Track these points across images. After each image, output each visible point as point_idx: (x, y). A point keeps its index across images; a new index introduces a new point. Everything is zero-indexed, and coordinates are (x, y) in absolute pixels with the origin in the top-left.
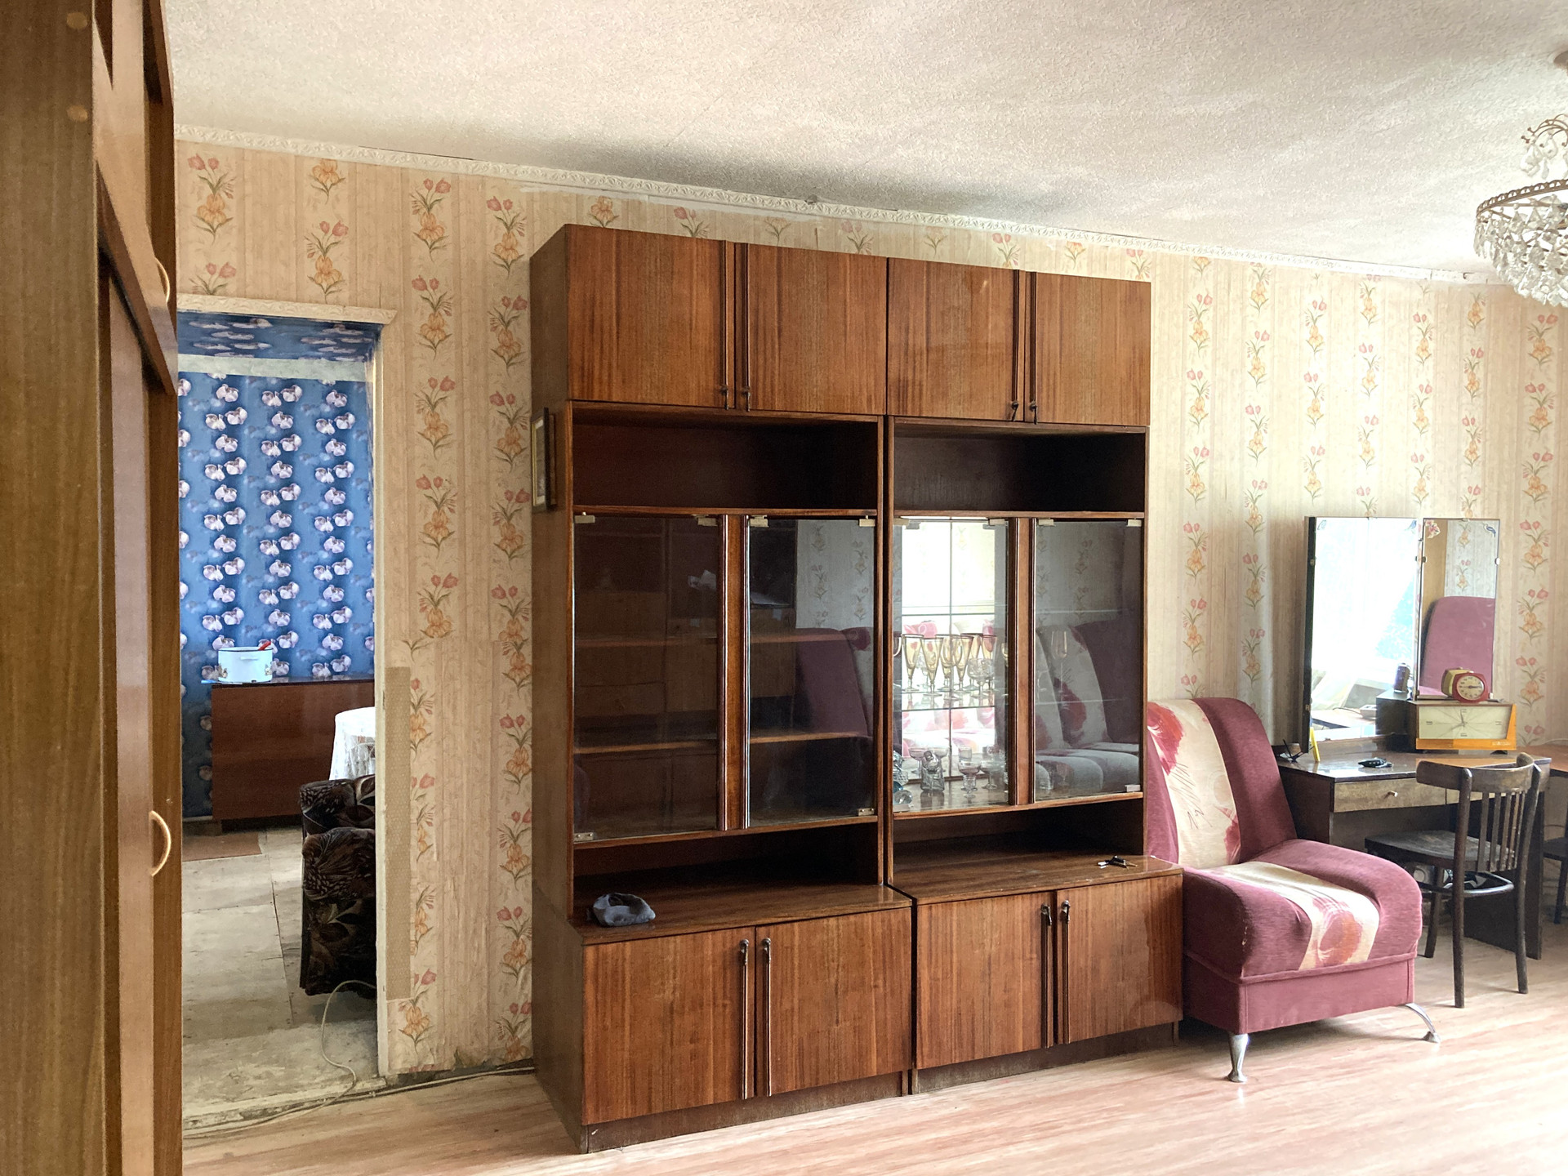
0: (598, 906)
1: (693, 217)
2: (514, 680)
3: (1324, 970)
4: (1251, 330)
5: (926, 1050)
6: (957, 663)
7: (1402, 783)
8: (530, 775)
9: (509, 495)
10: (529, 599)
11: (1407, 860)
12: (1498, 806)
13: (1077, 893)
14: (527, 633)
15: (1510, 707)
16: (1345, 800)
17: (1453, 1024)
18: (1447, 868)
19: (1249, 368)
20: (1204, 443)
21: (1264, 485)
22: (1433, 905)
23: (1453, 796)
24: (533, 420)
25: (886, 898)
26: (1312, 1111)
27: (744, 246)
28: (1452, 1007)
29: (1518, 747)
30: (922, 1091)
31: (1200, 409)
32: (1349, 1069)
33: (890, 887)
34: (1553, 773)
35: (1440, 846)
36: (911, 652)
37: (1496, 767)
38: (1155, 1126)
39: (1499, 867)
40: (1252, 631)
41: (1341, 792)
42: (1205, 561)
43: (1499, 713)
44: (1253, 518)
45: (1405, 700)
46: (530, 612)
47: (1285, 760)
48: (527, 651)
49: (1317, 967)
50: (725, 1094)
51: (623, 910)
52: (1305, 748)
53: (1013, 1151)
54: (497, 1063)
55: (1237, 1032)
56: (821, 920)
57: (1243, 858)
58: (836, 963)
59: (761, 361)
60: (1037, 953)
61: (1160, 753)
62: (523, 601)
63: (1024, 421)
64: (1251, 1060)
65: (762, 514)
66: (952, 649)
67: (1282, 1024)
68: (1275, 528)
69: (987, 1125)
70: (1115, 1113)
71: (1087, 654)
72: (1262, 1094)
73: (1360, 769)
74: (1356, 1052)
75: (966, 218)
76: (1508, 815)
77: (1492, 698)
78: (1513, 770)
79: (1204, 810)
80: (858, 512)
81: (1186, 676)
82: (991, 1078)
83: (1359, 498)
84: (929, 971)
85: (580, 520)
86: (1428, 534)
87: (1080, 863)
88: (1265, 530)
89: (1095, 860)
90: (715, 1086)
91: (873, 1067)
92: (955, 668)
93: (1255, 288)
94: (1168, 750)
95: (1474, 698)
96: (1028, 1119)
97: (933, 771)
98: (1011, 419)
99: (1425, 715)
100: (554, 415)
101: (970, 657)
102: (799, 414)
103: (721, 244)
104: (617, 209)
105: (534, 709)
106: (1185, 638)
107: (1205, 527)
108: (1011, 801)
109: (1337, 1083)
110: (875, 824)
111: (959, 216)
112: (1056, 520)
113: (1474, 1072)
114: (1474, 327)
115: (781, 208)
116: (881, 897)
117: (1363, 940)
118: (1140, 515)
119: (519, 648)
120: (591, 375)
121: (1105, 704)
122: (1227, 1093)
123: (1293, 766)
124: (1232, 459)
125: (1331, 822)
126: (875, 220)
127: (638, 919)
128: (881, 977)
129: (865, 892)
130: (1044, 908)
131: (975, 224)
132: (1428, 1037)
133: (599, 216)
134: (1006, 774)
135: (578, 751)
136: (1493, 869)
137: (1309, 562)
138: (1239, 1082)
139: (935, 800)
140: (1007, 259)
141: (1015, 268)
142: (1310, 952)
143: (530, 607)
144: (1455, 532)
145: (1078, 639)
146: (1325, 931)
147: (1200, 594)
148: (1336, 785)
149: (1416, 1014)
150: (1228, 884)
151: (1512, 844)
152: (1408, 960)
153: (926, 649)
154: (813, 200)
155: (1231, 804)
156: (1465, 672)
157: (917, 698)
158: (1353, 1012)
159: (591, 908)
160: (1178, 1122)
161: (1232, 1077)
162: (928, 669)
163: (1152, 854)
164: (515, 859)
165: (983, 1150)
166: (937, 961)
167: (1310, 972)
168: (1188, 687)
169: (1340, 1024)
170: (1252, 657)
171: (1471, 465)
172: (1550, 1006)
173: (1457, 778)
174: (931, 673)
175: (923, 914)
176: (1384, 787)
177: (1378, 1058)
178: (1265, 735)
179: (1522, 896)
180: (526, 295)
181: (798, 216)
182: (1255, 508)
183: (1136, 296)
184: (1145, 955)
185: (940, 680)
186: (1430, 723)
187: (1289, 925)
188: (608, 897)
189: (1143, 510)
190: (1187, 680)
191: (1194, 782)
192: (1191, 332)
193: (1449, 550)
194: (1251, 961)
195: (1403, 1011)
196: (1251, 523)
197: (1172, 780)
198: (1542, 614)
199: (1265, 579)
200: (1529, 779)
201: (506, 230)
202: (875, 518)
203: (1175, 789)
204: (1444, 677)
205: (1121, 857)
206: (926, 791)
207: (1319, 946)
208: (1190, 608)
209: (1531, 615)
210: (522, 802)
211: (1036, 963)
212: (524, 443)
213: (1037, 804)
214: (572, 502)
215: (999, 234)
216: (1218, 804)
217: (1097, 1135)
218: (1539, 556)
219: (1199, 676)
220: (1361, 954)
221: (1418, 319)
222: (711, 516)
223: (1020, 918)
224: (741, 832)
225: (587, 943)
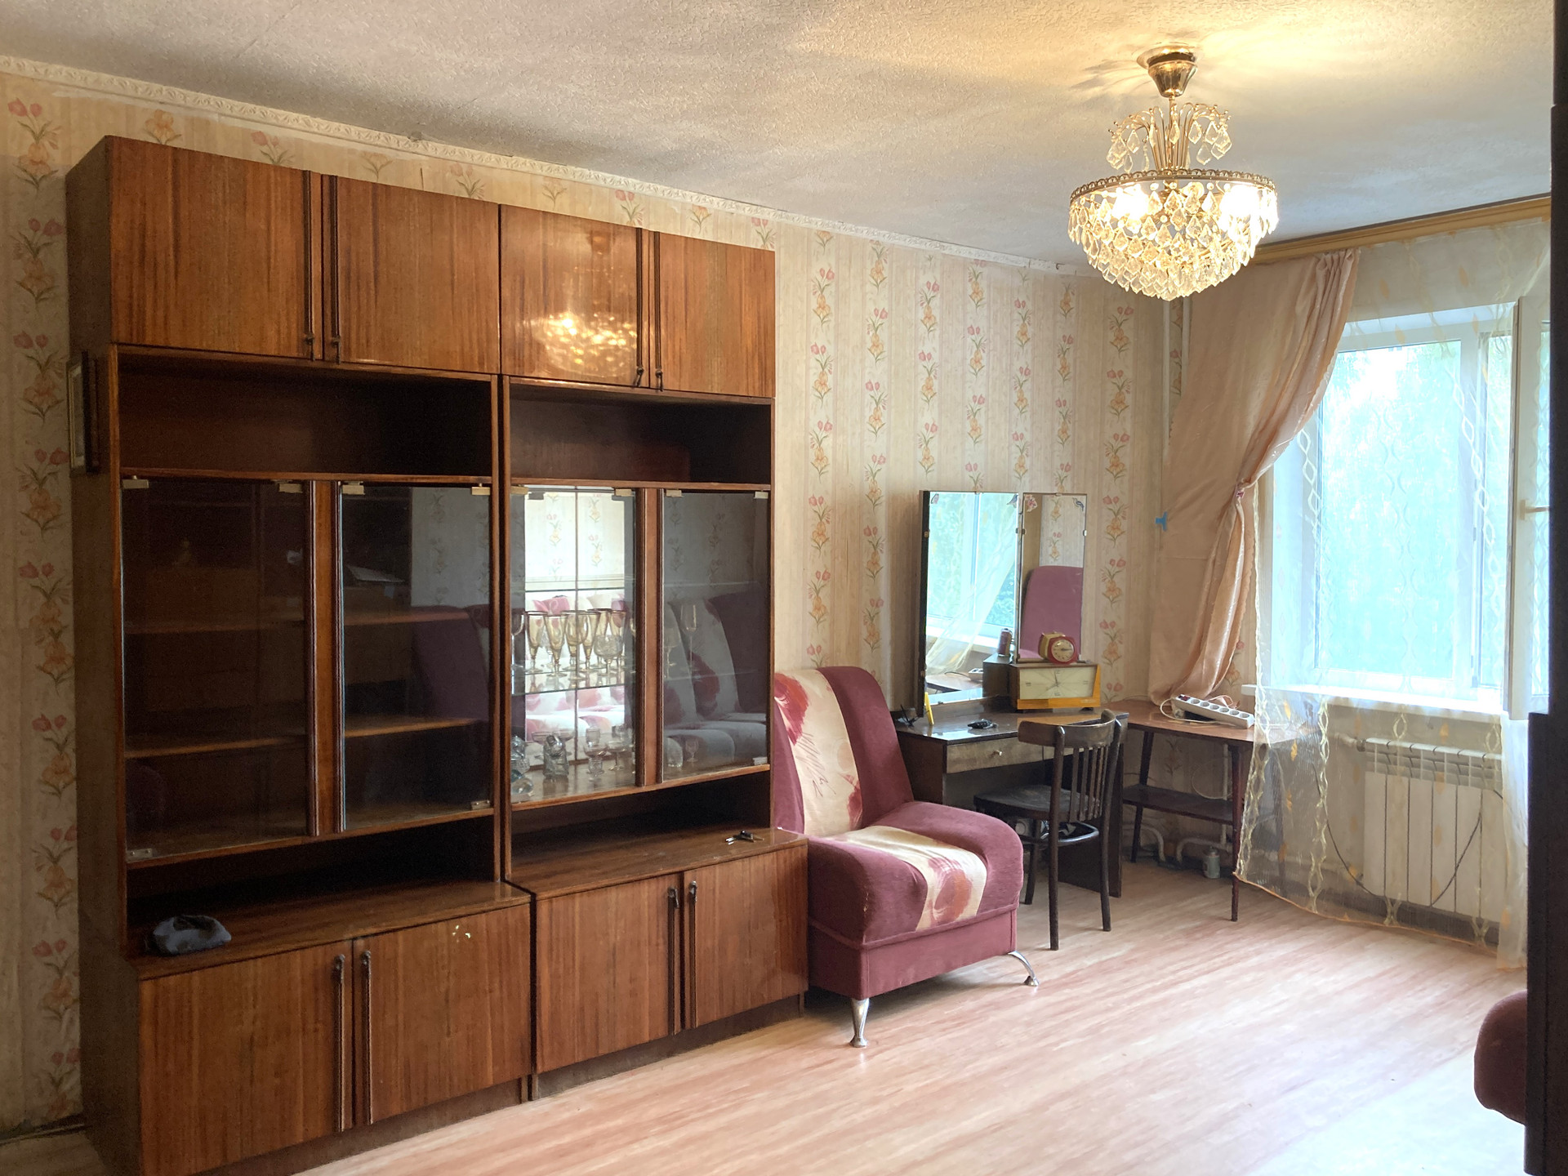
0: (159, 932)
1: (275, 144)
2: (50, 673)
3: (938, 928)
4: (871, 308)
5: (547, 1051)
6: (583, 642)
7: (1005, 742)
8: (75, 784)
9: (40, 455)
10: (70, 578)
11: (1008, 814)
12: (1086, 759)
13: (705, 872)
14: (67, 617)
15: (1095, 666)
16: (957, 761)
17: (1050, 966)
18: (1044, 819)
19: (869, 345)
20: (827, 417)
21: (882, 460)
22: (1032, 854)
23: (1049, 752)
24: (70, 366)
25: (503, 895)
26: (927, 1066)
27: (333, 179)
28: (1048, 950)
29: (1102, 704)
30: (544, 1096)
31: (823, 384)
32: (961, 1020)
33: (508, 883)
34: (1131, 726)
35: (1036, 800)
36: (534, 629)
37: (1085, 723)
38: (781, 1103)
39: (1087, 817)
40: (872, 601)
41: (953, 754)
42: (828, 533)
43: (1085, 674)
44: (873, 491)
45: (1007, 663)
46: (71, 594)
47: (903, 725)
48: (68, 640)
49: (932, 925)
50: (318, 1128)
51: (190, 934)
52: (921, 712)
53: (638, 1149)
54: (37, 1123)
55: (859, 998)
56: (428, 926)
57: (863, 825)
58: (446, 971)
59: (354, 309)
60: (664, 938)
61: (787, 723)
62: (60, 581)
63: (649, 388)
64: (872, 1024)
65: (356, 480)
66: (578, 625)
67: (900, 985)
68: (893, 499)
69: (612, 1124)
70: (742, 1095)
71: (720, 627)
72: (881, 1056)
73: (970, 731)
74: (963, 1004)
75: (587, 171)
76: (1094, 767)
77: (1080, 659)
78: (1098, 725)
79: (829, 778)
80: (472, 479)
81: (812, 646)
82: (614, 1073)
83: (967, 474)
84: (550, 967)
85: (127, 484)
86: (1027, 508)
87: (709, 840)
88: (884, 504)
89: (723, 836)
90: (305, 1120)
91: (490, 1077)
92: (581, 646)
93: (874, 266)
94: (794, 720)
95: (1066, 660)
96: (654, 1111)
97: (556, 756)
98: (636, 385)
99: (1025, 677)
100: (96, 361)
101: (598, 633)
102: (400, 369)
103: (306, 175)
104: (180, 126)
105: (79, 706)
106: (810, 607)
107: (828, 501)
108: (638, 782)
109: (949, 1036)
110: (491, 817)
111: (579, 169)
112: (684, 491)
113: (1067, 1011)
114: (1065, 315)
115: (379, 143)
116: (497, 893)
117: (972, 896)
118: (767, 487)
119: (56, 635)
120: (142, 312)
121: (736, 675)
122: (851, 1059)
123: (910, 730)
124: (854, 434)
125: (944, 783)
126: (488, 164)
127: (209, 943)
128: (497, 980)
129: (481, 890)
130: (671, 891)
131: (597, 178)
132: (1028, 981)
133: (156, 132)
134: (634, 754)
135: (132, 755)
136: (1082, 817)
137: (923, 534)
138: (860, 1047)
139: (559, 786)
140: (631, 218)
141: (638, 226)
142: (926, 912)
143: (71, 586)
144: (1049, 506)
145: (711, 611)
146: (939, 890)
147: (825, 566)
148: (949, 747)
149: (1017, 961)
150: (850, 851)
151: (1098, 794)
152: (1011, 911)
153: (551, 627)
154: (417, 137)
155: (853, 771)
156: (1058, 635)
157: (541, 679)
158: (965, 965)
159: (151, 936)
160: (801, 1096)
161: (854, 1043)
162: (552, 648)
163: (779, 825)
164: (56, 885)
165: (607, 1151)
166: (558, 957)
167: (926, 931)
168: (813, 657)
169: (953, 977)
170: (872, 625)
171: (1063, 444)
172: (1129, 941)
173: (1053, 736)
174: (556, 652)
175: (543, 910)
176: (990, 747)
177: (985, 1006)
178: (885, 701)
179: (1106, 840)
180: (61, 219)
181: (400, 153)
182: (874, 482)
183: (761, 264)
184: (772, 928)
185: (566, 661)
186: (1028, 684)
187: (906, 887)
188: (173, 920)
189: (769, 483)
190: (812, 650)
191: (819, 750)
192: (814, 306)
193: (1044, 523)
194: (873, 926)
195: (1007, 959)
196: (871, 496)
197: (798, 750)
198: (1120, 581)
199: (884, 550)
200: (1112, 732)
201: (33, 141)
202: (490, 486)
203: (801, 759)
204: (1041, 641)
205: (748, 831)
206: (549, 778)
207: (934, 904)
208: (815, 580)
209: (1112, 582)
210: (65, 815)
211: (663, 948)
212: (60, 394)
213: (666, 783)
214: (118, 464)
215: (622, 191)
216: (840, 770)
217: (723, 1120)
218: (1118, 528)
219: (824, 647)
220: (971, 910)
221: (1019, 305)
222: (295, 482)
223: (646, 903)
224: (336, 836)
225: (142, 977)
